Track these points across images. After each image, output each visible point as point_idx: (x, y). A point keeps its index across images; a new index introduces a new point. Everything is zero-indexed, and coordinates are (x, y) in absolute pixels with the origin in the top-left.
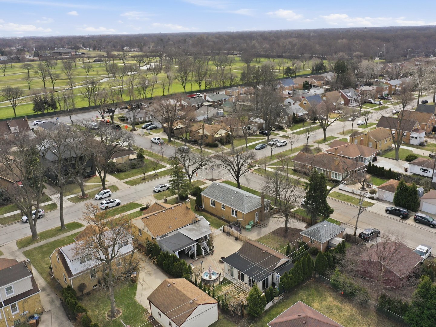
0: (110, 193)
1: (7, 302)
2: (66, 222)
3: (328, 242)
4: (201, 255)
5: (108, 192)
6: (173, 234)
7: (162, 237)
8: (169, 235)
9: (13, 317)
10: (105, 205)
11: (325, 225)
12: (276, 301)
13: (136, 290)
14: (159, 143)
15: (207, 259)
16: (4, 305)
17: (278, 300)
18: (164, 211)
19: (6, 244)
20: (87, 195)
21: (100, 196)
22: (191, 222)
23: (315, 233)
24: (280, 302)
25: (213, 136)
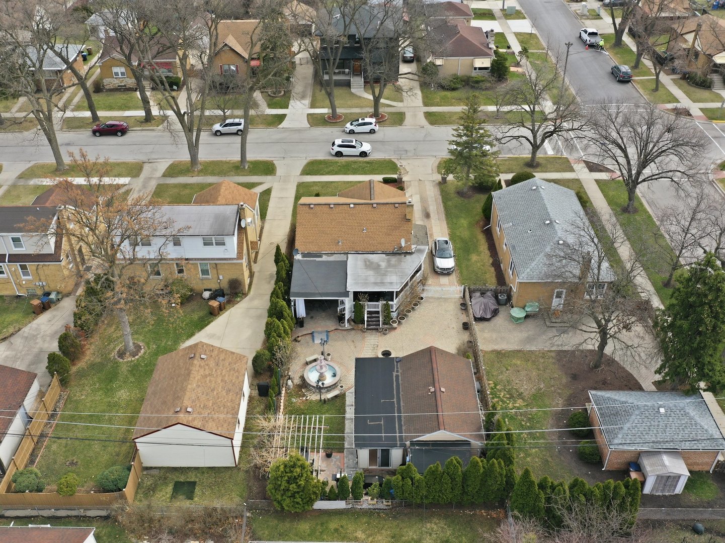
0: (372, 127)
1: (14, 258)
2: (250, 157)
3: (639, 454)
4: (361, 326)
5: (371, 124)
6: (332, 258)
7: (309, 255)
8: (325, 258)
9: (24, 282)
10: (337, 149)
11: (662, 410)
12: (365, 506)
13: (199, 330)
14: (588, 42)
15: (364, 338)
16: (7, 261)
17: (371, 507)
18: (352, 206)
19: (155, 161)
20: (340, 117)
21: (352, 127)
22: (390, 250)
23: (617, 414)
24: (369, 513)
25: (710, 57)
